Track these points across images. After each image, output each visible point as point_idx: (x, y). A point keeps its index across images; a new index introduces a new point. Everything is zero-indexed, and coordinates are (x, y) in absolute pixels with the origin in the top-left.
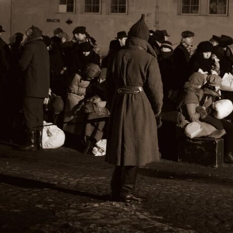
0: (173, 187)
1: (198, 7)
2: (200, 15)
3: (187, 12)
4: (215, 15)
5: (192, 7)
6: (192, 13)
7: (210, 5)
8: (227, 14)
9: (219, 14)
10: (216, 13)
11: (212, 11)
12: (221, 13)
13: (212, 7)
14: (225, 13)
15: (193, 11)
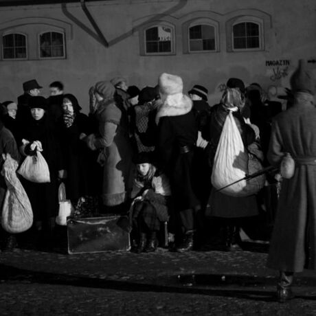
0: (5, 293)
1: (25, 49)
2: (28, 60)
3: (11, 56)
4: (49, 58)
5: (16, 49)
6: (17, 57)
7: (41, 45)
8: (64, 57)
9: (54, 56)
10: (50, 56)
11: (44, 54)
12: (57, 56)
13: (44, 48)
14: (62, 55)
15: (18, 54)
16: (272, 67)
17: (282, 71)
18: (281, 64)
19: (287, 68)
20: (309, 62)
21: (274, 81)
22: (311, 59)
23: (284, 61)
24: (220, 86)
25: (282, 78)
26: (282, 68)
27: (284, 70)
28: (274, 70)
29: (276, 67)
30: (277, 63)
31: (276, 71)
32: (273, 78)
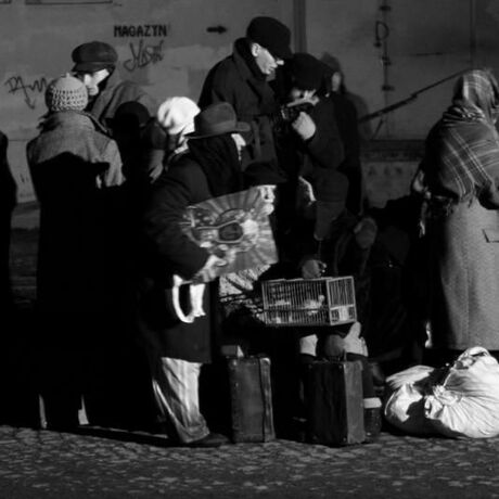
16: (129, 39)
17: (150, 50)
18: (147, 35)
19: (162, 42)
20: (211, 30)
21: (130, 70)
22: (216, 25)
23: (155, 27)
24: (9, 81)
25: (151, 66)
26: (151, 41)
27: (155, 48)
28: (131, 46)
29: (135, 41)
30: (139, 31)
31: (136, 48)
32: (130, 65)
